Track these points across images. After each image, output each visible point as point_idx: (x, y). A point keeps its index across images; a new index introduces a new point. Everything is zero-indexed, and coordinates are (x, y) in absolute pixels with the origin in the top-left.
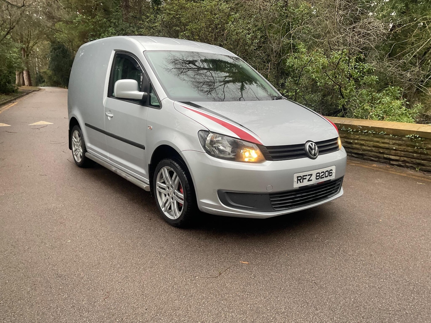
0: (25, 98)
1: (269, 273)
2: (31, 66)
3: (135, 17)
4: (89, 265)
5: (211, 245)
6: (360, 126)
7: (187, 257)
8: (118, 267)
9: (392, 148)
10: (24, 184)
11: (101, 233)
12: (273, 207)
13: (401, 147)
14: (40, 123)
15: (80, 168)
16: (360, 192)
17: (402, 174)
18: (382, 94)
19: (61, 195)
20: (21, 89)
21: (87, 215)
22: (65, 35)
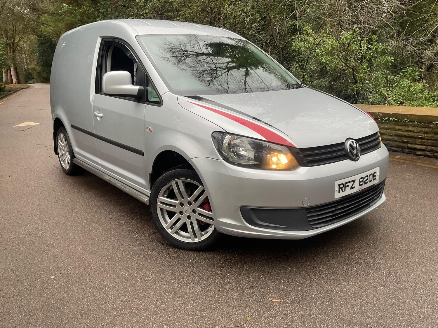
0: (12, 97)
1: (309, 315)
2: (19, 63)
3: (124, 6)
4: (76, 313)
5: (229, 275)
6: (380, 113)
7: (201, 295)
8: (113, 315)
9: (417, 136)
10: (3, 199)
11: (92, 264)
12: (310, 224)
13: (428, 135)
14: (26, 124)
15: (67, 176)
16: (392, 192)
17: (432, 166)
18: (398, 76)
19: (45, 212)
20: (8, 87)
21: (75, 238)
22: (51, 28)
